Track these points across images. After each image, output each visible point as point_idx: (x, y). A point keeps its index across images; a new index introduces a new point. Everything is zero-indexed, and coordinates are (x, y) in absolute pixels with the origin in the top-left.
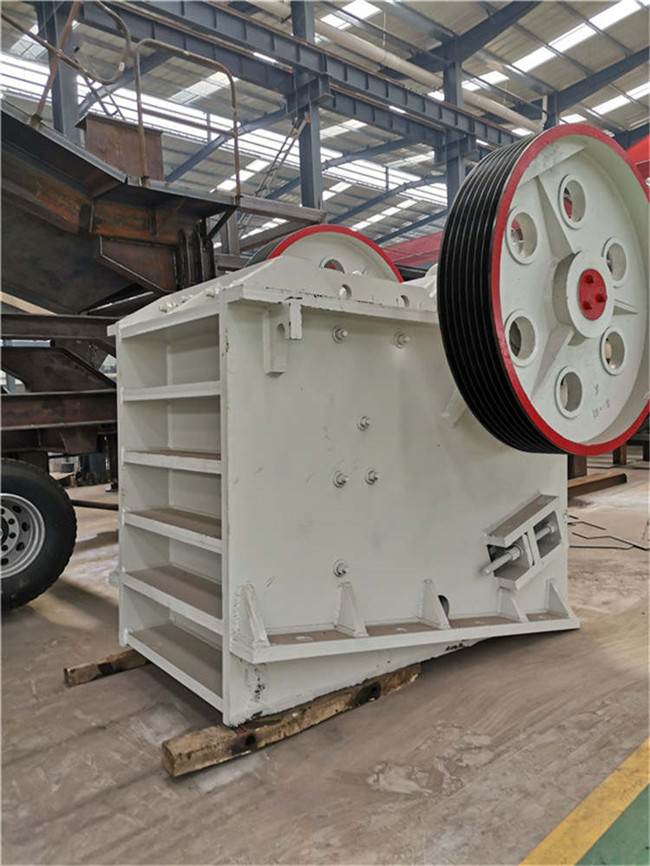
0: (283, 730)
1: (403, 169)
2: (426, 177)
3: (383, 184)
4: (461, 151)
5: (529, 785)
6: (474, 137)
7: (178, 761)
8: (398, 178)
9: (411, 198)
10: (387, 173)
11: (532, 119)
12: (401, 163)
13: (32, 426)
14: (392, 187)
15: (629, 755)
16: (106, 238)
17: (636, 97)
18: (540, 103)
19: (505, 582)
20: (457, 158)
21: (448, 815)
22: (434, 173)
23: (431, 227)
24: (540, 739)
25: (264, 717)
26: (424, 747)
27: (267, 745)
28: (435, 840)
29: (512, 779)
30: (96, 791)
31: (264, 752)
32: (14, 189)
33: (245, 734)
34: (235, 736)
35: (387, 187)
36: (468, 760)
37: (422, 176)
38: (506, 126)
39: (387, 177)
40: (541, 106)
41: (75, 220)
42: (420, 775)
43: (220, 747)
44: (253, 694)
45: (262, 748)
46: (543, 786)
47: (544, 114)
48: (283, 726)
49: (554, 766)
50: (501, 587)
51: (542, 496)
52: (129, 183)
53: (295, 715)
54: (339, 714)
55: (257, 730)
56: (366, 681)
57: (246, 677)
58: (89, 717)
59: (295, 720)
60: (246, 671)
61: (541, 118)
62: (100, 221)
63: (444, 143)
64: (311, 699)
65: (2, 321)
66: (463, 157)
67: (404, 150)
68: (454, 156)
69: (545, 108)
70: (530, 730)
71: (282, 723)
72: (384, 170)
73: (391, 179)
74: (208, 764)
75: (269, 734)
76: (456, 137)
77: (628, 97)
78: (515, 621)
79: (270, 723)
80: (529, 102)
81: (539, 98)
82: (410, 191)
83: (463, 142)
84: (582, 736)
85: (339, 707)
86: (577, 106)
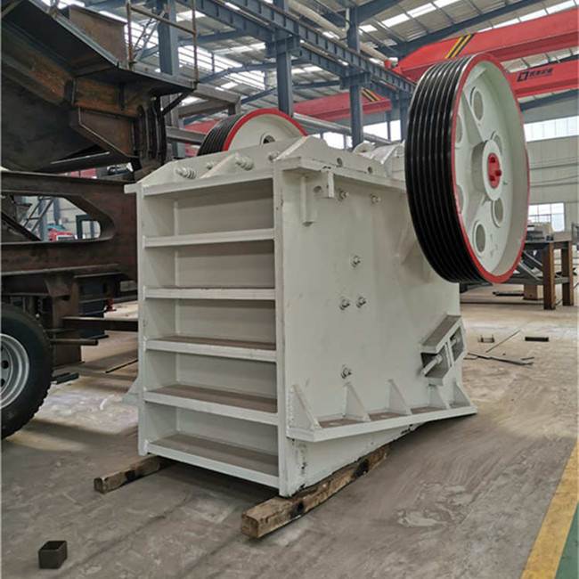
0: (318, 497)
1: (229, 57)
2: (248, 65)
3: (210, 67)
4: (288, 48)
5: (507, 510)
6: (299, 38)
7: (261, 525)
8: (223, 64)
9: (233, 81)
10: (212, 58)
11: (338, 26)
12: (227, 51)
13: (23, 272)
14: (217, 70)
15: (558, 484)
16: (83, 110)
17: (414, 16)
18: (343, 13)
19: (433, 380)
20: (285, 53)
21: (468, 534)
22: (254, 62)
23: (249, 106)
24: (496, 483)
25: (307, 488)
26: (422, 498)
27: (310, 510)
28: (469, 549)
29: (494, 509)
30: (194, 558)
31: (308, 515)
32: (12, 64)
33: (297, 502)
34: (291, 503)
35: (213, 70)
36: (458, 501)
37: (243, 63)
38: (318, 30)
39: (213, 62)
40: (345, 16)
41: (61, 94)
42: (432, 514)
43: (284, 513)
44: (299, 470)
45: (307, 513)
46: (516, 509)
47: (347, 24)
48: (318, 495)
49: (515, 497)
50: (430, 385)
51: (449, 316)
52: (120, 67)
53: (324, 486)
54: (348, 484)
55: (304, 498)
56: (360, 459)
57: (296, 457)
58: (143, 512)
59: (325, 490)
60: (297, 452)
61: (344, 26)
62: (82, 95)
63: (273, 40)
64: (330, 474)
65: (2, 179)
66: (289, 52)
67: (229, 41)
68: (282, 51)
69: (348, 18)
70: (486, 478)
71: (318, 492)
72: (210, 55)
73: (216, 63)
74: (277, 526)
75: (311, 502)
76: (283, 35)
77: (408, 16)
78: (442, 408)
79: (311, 493)
80: (335, 12)
81: (343, 9)
82: (233, 75)
83: (290, 40)
84: (523, 477)
85: (347, 479)
86: (371, 19)
